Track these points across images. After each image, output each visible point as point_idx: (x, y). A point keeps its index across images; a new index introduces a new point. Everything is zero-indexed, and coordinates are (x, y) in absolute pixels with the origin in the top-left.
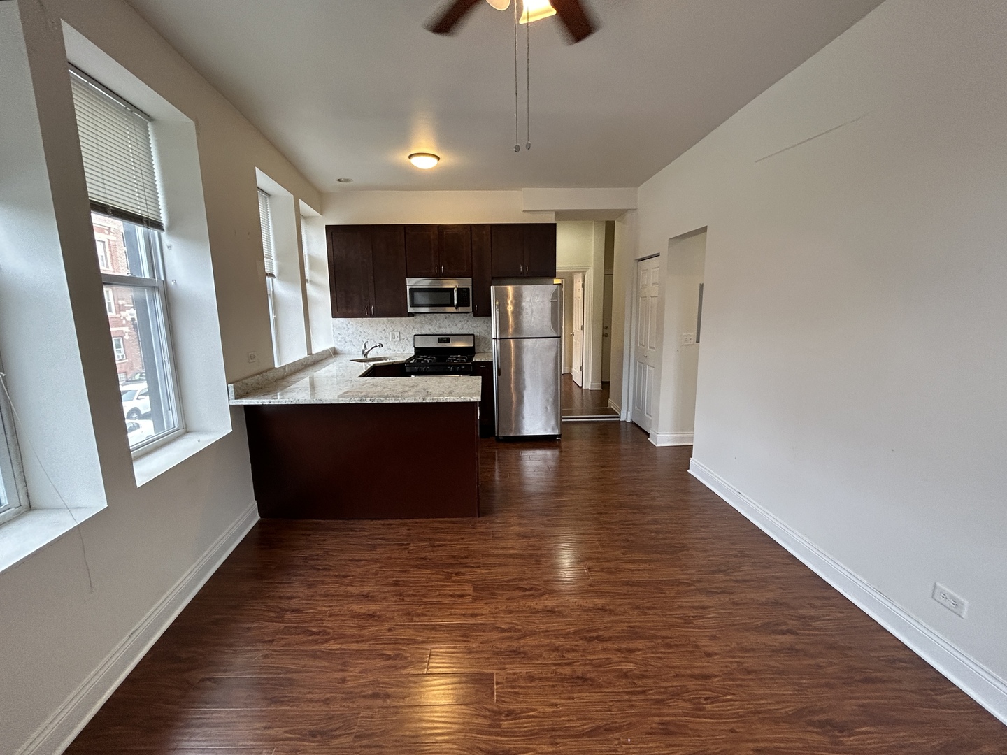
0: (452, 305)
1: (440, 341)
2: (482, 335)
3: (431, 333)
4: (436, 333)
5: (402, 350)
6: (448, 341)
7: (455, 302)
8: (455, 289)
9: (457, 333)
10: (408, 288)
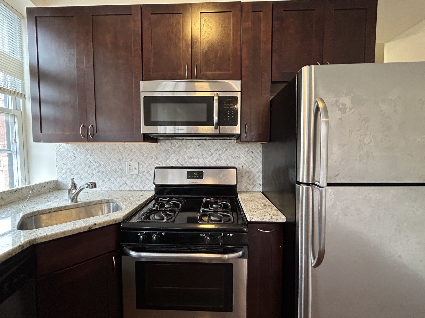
0: (209, 122)
1: (190, 175)
2: (246, 168)
3: (179, 165)
4: (186, 165)
5: (141, 186)
6: (200, 176)
7: (215, 119)
8: (216, 98)
9: (213, 165)
10: (142, 95)
